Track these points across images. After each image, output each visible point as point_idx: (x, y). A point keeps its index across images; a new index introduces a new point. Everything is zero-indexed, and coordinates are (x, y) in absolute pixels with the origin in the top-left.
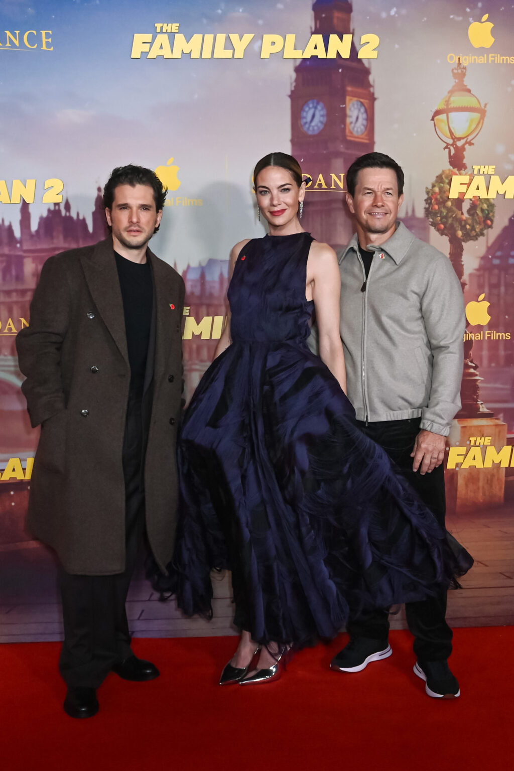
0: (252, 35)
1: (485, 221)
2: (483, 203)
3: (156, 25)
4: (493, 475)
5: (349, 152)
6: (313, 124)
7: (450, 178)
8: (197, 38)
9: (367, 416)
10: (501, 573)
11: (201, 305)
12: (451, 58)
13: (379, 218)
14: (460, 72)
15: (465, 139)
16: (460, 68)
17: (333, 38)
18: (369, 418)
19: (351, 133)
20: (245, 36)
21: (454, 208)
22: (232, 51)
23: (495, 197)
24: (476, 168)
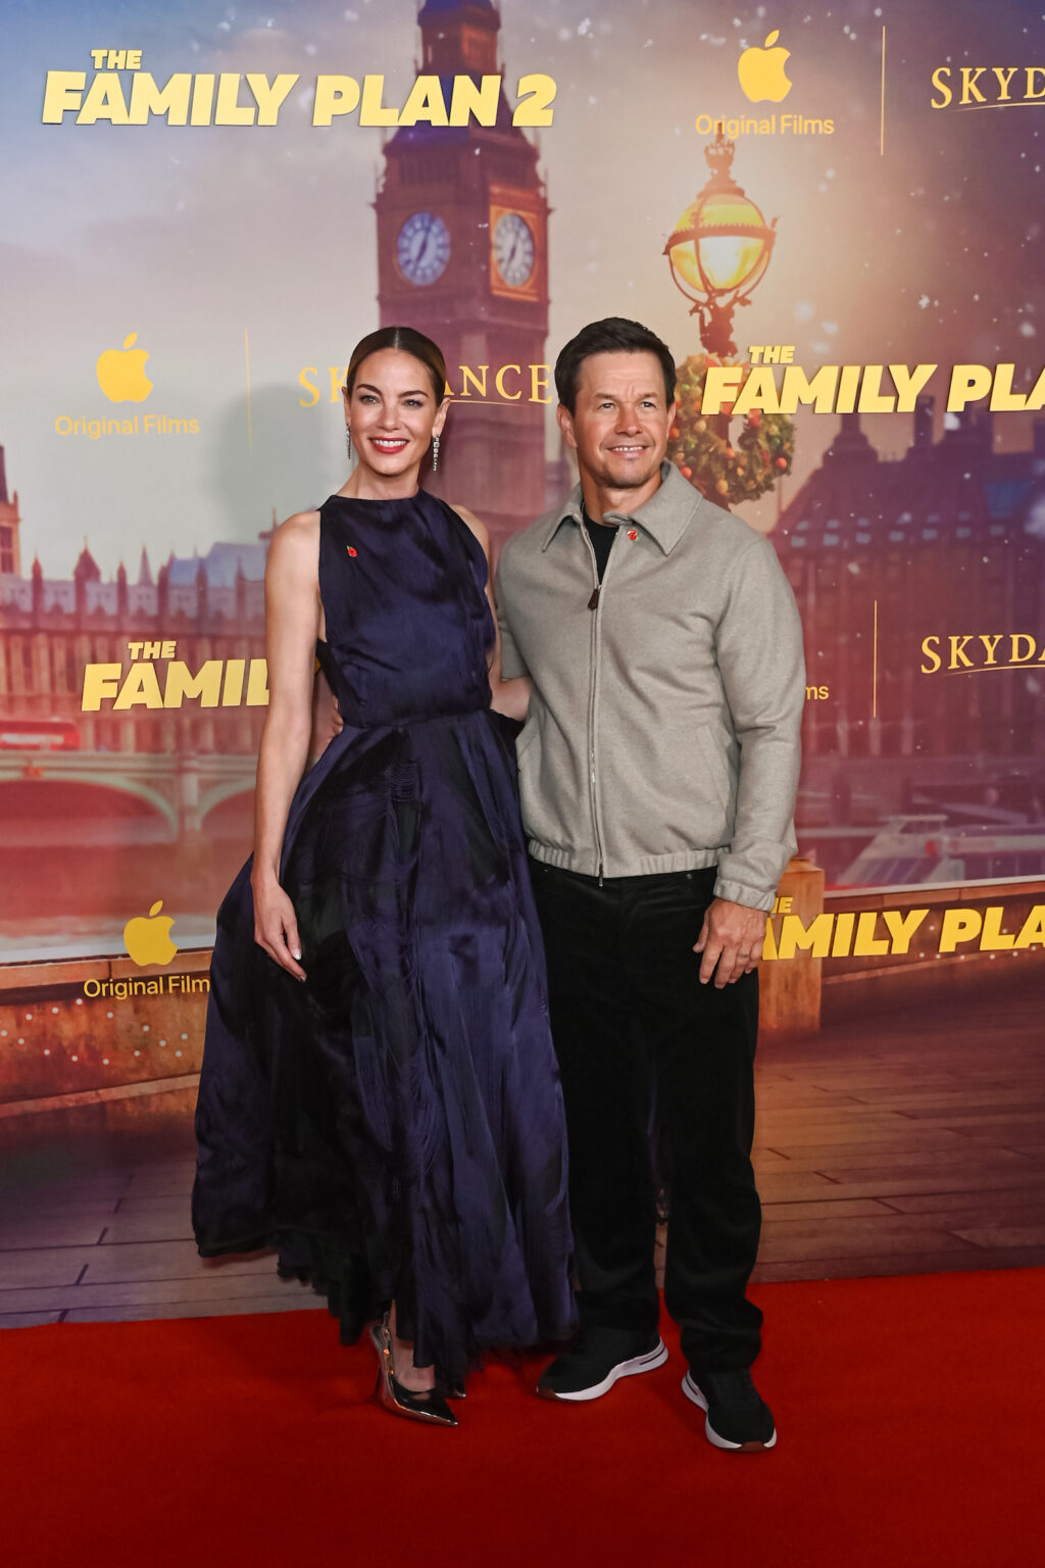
0: (295, 77)
1: (774, 460)
2: (770, 423)
3: (94, 53)
4: (796, 975)
5: (499, 320)
6: (424, 263)
7: (702, 373)
8: (180, 81)
9: (601, 867)
10: (816, 1173)
11: (199, 636)
12: (704, 124)
13: (631, 460)
14: (722, 154)
15: (732, 294)
16: (723, 146)
17: (462, 83)
18: (605, 870)
19: (502, 281)
20: (281, 77)
21: (713, 435)
22: (253, 110)
23: (794, 412)
24: (756, 351)
